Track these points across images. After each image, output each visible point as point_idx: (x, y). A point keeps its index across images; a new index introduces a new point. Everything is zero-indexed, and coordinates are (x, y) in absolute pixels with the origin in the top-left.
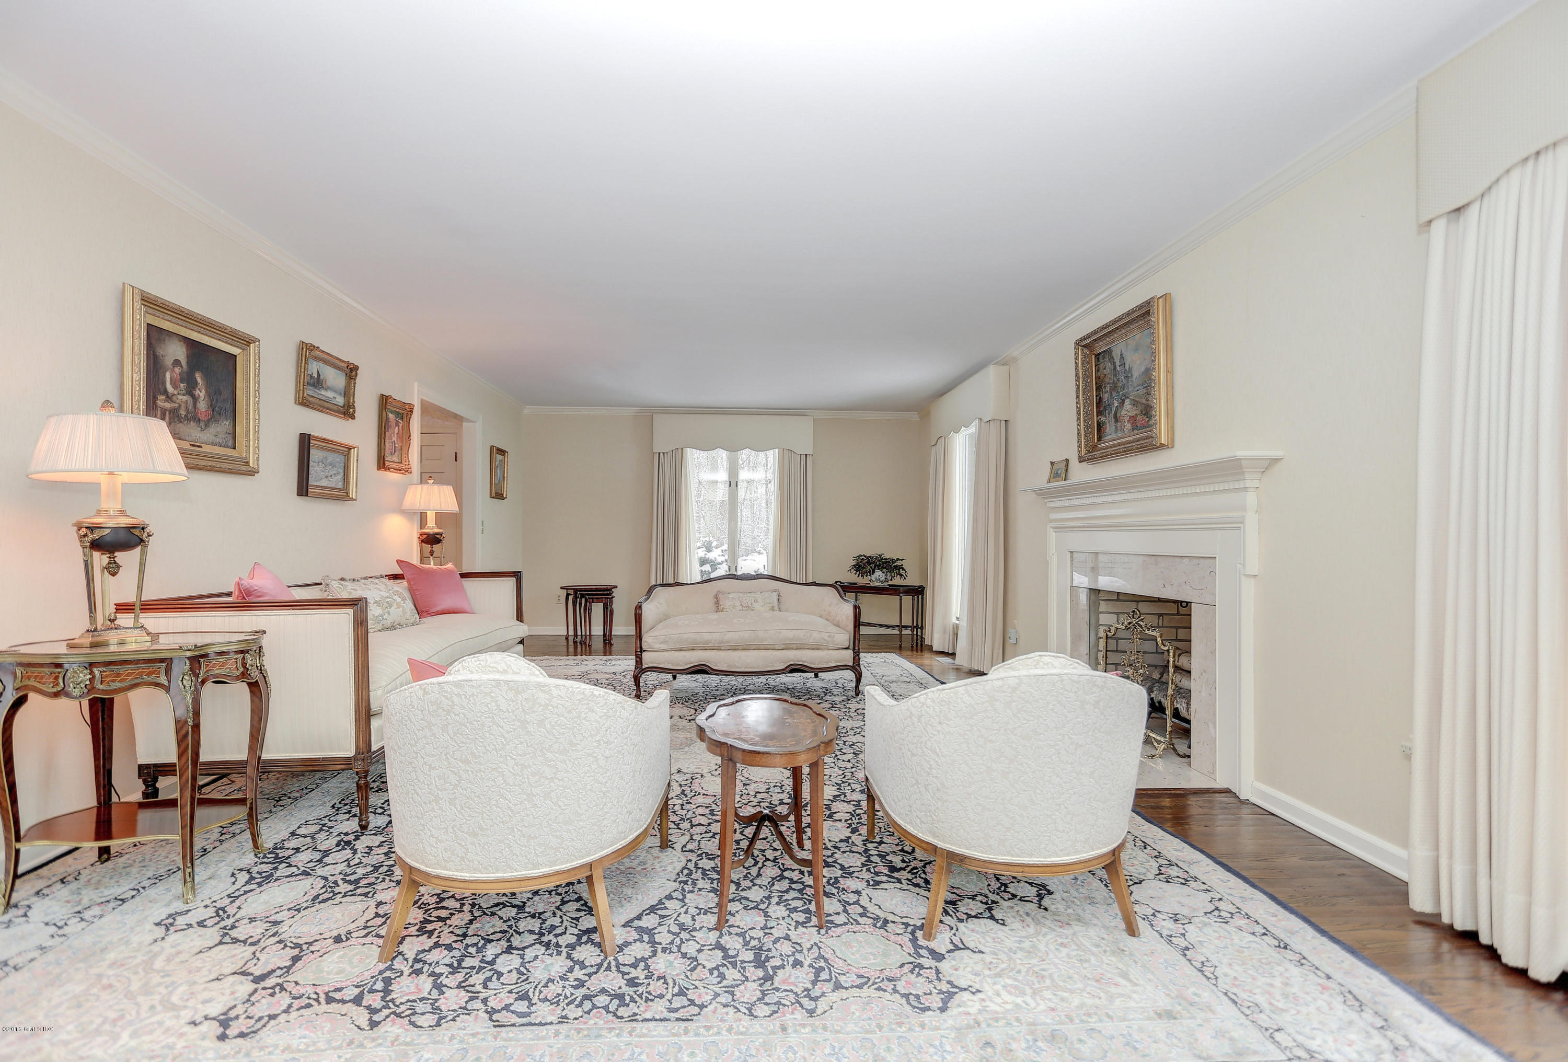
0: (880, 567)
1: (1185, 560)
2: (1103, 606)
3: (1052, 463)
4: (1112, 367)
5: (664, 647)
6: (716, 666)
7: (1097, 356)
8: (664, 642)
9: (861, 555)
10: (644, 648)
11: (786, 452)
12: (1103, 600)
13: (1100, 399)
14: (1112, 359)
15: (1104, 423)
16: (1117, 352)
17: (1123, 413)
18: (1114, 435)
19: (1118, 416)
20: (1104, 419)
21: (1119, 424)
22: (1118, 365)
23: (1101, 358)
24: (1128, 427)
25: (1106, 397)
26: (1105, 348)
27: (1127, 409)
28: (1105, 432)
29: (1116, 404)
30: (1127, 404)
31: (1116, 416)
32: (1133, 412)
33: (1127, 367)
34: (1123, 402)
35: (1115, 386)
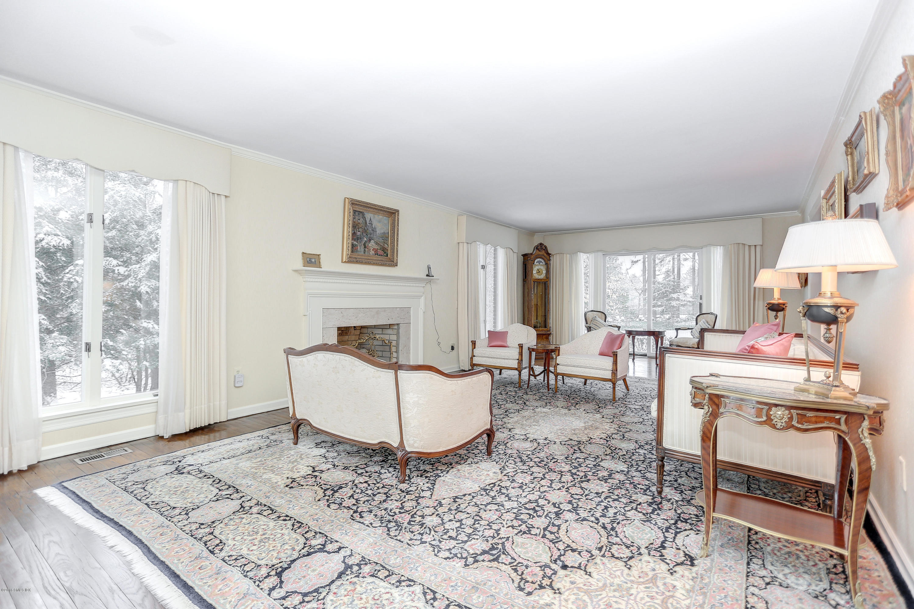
1: (398, 309)
3: (303, 254)
4: (364, 221)
7: (354, 212)
13: (355, 232)
14: (364, 218)
15: (356, 245)
16: (368, 216)
17: (370, 245)
18: (362, 253)
19: (366, 245)
20: (357, 243)
21: (366, 249)
22: (368, 222)
23: (357, 213)
24: (372, 252)
25: (359, 233)
26: (361, 211)
27: (372, 244)
28: (357, 250)
29: (365, 239)
30: (372, 241)
31: (364, 245)
32: (376, 247)
33: (373, 226)
34: (370, 240)
35: (365, 231)
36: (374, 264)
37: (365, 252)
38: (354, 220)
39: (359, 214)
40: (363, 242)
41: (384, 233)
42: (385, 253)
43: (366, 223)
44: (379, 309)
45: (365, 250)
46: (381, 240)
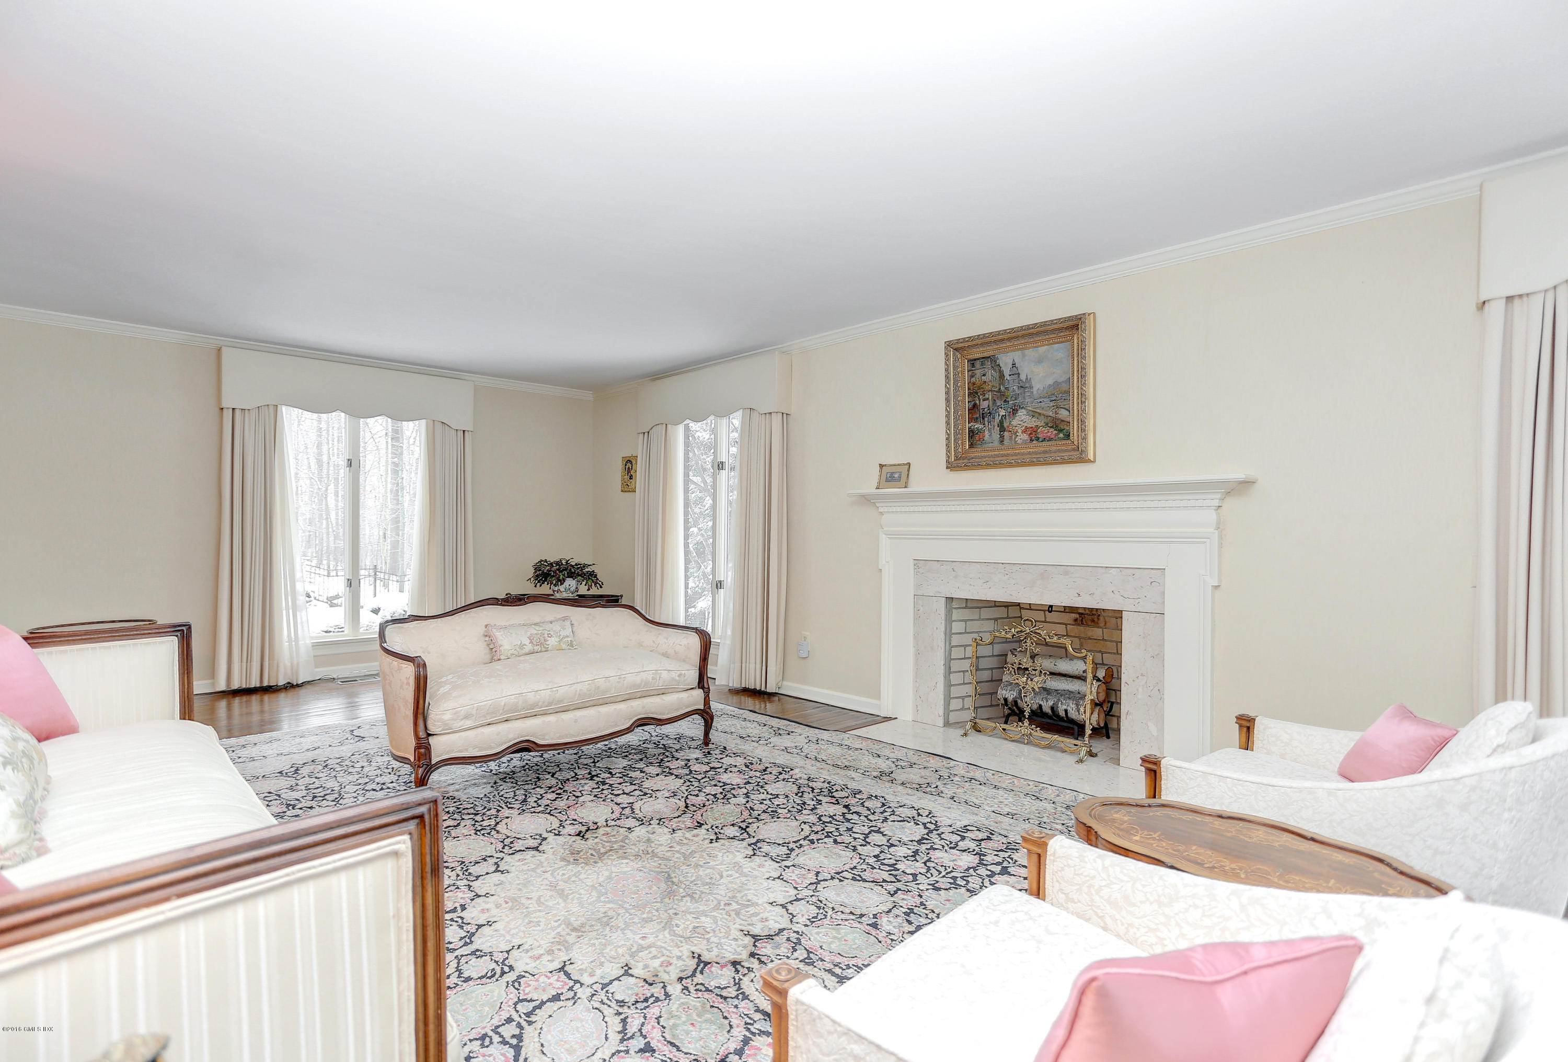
0: (571, 575)
1: (1112, 571)
2: (956, 615)
3: (881, 466)
4: (997, 375)
5: (469, 723)
6: (544, 739)
7: (972, 362)
8: (467, 717)
9: (542, 561)
10: (432, 729)
11: (439, 426)
12: (955, 608)
13: (975, 405)
14: (996, 366)
15: (979, 430)
16: (1005, 361)
17: (1014, 422)
18: (996, 444)
19: (1005, 425)
20: (981, 426)
21: (1006, 434)
22: (1007, 373)
23: (978, 364)
24: (1022, 437)
25: (984, 404)
26: (986, 355)
27: (1022, 419)
28: (982, 440)
29: (1002, 412)
30: (1022, 414)
31: (1001, 425)
32: (1032, 423)
33: (1023, 377)
34: (1014, 411)
35: (1001, 395)
36: (1032, 464)
37: (1002, 442)
38: (973, 380)
39: (982, 364)
40: (997, 419)
41: (1056, 384)
42: (1061, 431)
43: (1002, 376)
44: (1049, 568)
45: (1002, 437)
46: (1047, 403)
